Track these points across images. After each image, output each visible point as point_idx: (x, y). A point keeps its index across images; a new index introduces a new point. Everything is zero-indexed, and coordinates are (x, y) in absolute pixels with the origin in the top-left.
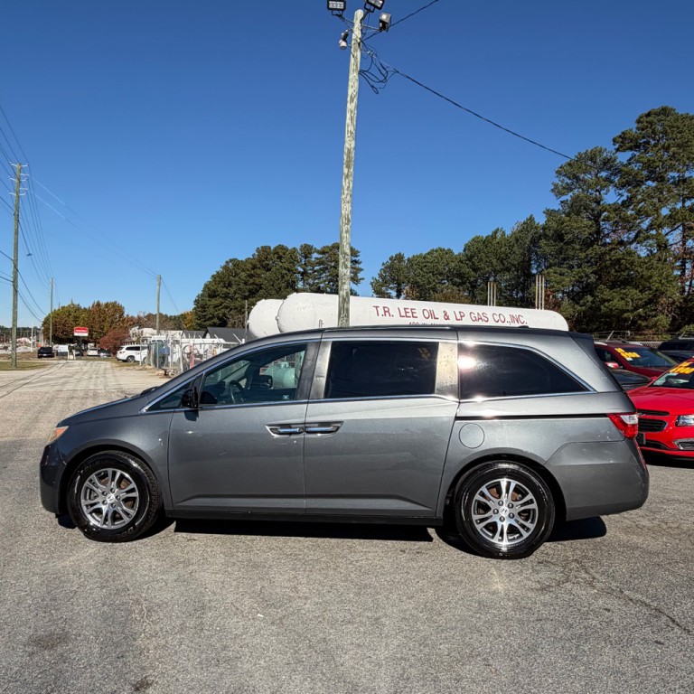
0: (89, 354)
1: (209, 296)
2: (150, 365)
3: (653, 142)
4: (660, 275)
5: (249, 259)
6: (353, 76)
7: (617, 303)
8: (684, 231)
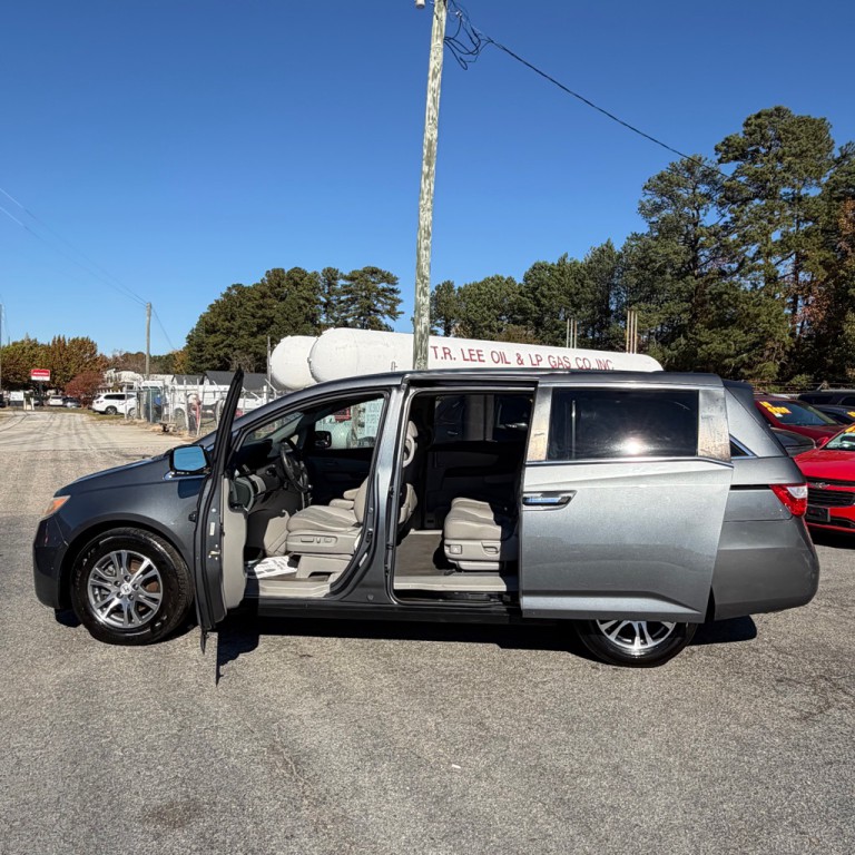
0: (51, 403)
1: (207, 332)
2: (140, 418)
3: (763, 151)
4: (769, 314)
5: (257, 284)
6: (437, 44)
7: (717, 346)
8: (797, 261)
